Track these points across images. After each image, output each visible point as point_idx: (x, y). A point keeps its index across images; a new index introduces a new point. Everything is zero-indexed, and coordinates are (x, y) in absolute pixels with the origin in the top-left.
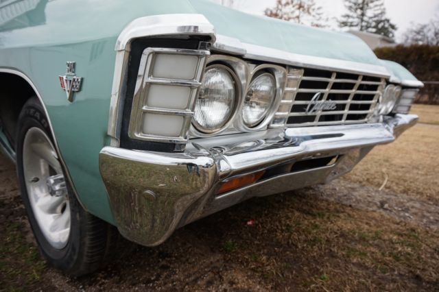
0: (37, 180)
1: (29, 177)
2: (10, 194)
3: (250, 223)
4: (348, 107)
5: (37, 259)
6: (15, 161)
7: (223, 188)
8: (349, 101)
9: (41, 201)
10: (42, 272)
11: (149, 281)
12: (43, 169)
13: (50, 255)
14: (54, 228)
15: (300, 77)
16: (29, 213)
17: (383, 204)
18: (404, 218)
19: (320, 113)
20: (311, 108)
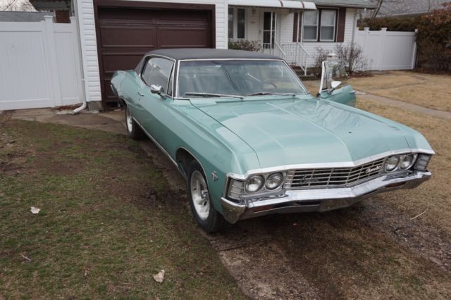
0: (195, 189)
1: (192, 188)
3: (295, 224)
4: (329, 179)
6: (186, 178)
8: (329, 177)
9: (197, 198)
11: (237, 240)
12: (198, 186)
14: (201, 211)
15: (294, 172)
17: (397, 229)
18: (399, 240)
19: (310, 183)
20: (303, 181)
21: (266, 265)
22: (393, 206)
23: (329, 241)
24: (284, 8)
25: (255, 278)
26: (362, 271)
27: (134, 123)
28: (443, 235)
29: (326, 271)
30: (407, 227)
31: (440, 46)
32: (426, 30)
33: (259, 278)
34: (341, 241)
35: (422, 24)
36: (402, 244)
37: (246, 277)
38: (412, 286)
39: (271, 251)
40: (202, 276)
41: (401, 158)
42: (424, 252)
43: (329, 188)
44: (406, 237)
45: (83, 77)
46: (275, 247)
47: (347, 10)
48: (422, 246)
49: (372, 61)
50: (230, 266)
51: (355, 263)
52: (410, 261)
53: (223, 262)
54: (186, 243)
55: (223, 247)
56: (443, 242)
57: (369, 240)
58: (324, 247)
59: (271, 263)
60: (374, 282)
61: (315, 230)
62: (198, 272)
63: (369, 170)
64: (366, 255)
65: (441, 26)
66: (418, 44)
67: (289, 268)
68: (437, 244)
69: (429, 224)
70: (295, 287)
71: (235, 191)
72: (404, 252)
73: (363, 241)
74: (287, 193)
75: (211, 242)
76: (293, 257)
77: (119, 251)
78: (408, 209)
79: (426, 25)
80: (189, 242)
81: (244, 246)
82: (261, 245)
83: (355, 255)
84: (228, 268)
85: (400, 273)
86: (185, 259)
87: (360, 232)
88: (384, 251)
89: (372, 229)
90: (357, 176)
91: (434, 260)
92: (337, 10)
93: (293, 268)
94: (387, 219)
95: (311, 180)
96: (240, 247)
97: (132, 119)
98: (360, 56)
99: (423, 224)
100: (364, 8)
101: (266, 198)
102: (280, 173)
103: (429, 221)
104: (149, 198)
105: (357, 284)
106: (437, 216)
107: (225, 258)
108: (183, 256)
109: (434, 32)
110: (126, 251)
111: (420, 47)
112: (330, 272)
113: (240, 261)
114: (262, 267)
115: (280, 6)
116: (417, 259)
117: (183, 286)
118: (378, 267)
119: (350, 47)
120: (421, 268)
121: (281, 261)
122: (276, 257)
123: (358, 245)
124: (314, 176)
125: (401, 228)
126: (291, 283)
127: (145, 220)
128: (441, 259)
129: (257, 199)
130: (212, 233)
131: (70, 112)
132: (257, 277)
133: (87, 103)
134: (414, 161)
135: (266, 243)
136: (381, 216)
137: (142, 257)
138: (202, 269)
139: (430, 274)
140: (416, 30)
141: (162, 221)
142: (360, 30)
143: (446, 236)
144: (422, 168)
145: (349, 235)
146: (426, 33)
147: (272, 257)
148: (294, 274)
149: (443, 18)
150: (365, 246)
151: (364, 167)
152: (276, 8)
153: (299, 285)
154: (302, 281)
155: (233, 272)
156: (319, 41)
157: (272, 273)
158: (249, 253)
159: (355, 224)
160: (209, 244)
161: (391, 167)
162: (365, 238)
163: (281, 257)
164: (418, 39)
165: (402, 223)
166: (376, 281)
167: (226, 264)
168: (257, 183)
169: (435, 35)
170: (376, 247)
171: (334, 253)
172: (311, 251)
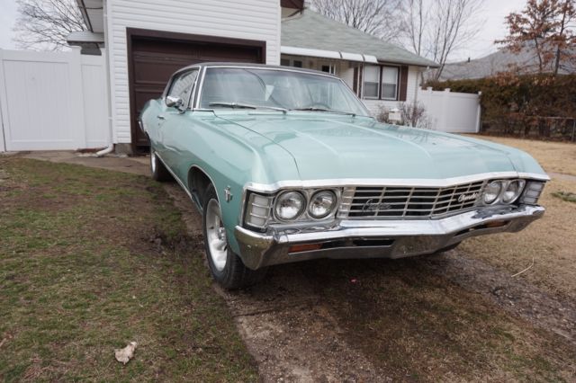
0: (212, 228)
1: (209, 226)
2: (196, 233)
3: (354, 281)
4: (406, 206)
5: (209, 276)
6: (202, 214)
7: (294, 249)
8: (407, 203)
9: (214, 241)
10: (211, 284)
11: (268, 300)
12: (217, 223)
13: (216, 274)
14: (219, 259)
15: (353, 191)
16: (206, 248)
17: (497, 289)
18: (503, 303)
19: (377, 211)
20: (367, 207)
21: (308, 339)
22: (486, 260)
23: (405, 304)
24: (344, 60)
25: (287, 359)
26: (458, 348)
27: (158, 161)
28: (561, 296)
29: (403, 348)
30: (510, 287)
31: (505, 109)
32: (491, 93)
33: (296, 359)
34: (422, 304)
35: (486, 86)
36: (508, 309)
37: (274, 358)
38: (540, 373)
39: (317, 317)
40: (200, 355)
41: (504, 185)
42: (541, 320)
43: (406, 219)
44: (510, 299)
45: (110, 115)
46: (323, 311)
47: (410, 67)
48: (537, 312)
49: (436, 120)
50: (251, 339)
51: (447, 337)
52: (527, 334)
53: (241, 332)
54: (188, 302)
55: (246, 309)
56: (563, 306)
57: (460, 303)
58: (397, 312)
59: (317, 335)
60: (480, 366)
61: (383, 288)
62: (195, 348)
63: (464, 198)
64: (461, 325)
65: (506, 87)
66: (482, 107)
67: (344, 344)
68: (557, 309)
69: (538, 283)
70: (353, 376)
71: (258, 214)
72: (514, 320)
73: (453, 304)
74: (343, 224)
75: (229, 303)
76: (350, 326)
77: (77, 310)
78: (507, 263)
79: (491, 87)
80: (194, 303)
81: (278, 310)
82: (303, 309)
83: (445, 324)
84: (248, 342)
85: (517, 352)
86: (179, 326)
87: (446, 291)
88: (485, 318)
89: (463, 288)
90: (447, 204)
91: (559, 332)
92: (399, 67)
93: (350, 344)
94: (481, 276)
95: (380, 207)
96: (271, 311)
97: (156, 157)
98: (424, 114)
99: (530, 282)
100: (426, 67)
101: (310, 230)
102: (331, 191)
103: (538, 279)
104: (153, 242)
105: (453, 371)
106: (548, 273)
107: (245, 327)
108: (178, 321)
109: (498, 94)
110: (89, 310)
111: (485, 109)
112: (408, 350)
113: (268, 332)
114: (302, 342)
115: (339, 57)
116: (535, 331)
117: (162, 370)
118: (482, 343)
119: (413, 104)
120: (546, 344)
121: (332, 333)
122: (325, 327)
123: (446, 310)
124: (384, 201)
125: (501, 288)
126: (346, 368)
127: (135, 270)
128: (569, 330)
129: (295, 230)
130: (232, 290)
131: (94, 155)
132: (291, 358)
133: (115, 145)
134: (520, 190)
135: (310, 306)
136: (472, 273)
137: (110, 321)
138: (204, 343)
139: (561, 353)
140: (480, 93)
141: (162, 270)
142: (423, 89)
143: (565, 298)
144: (532, 201)
145: (432, 296)
146: (490, 95)
147: (318, 326)
148: (352, 353)
149: (508, 79)
150: (457, 311)
151: (457, 191)
152: (335, 59)
153: (359, 371)
154: (364, 365)
155: (254, 349)
156: (380, 99)
157: (317, 351)
158: (283, 320)
159: (439, 282)
160: (224, 304)
161: (490, 197)
162: (454, 301)
163: (332, 327)
164: (482, 102)
165: (501, 282)
166: (482, 365)
167: (246, 335)
168: (294, 205)
169: (500, 97)
170: (472, 312)
171: (412, 322)
172: (377, 318)
